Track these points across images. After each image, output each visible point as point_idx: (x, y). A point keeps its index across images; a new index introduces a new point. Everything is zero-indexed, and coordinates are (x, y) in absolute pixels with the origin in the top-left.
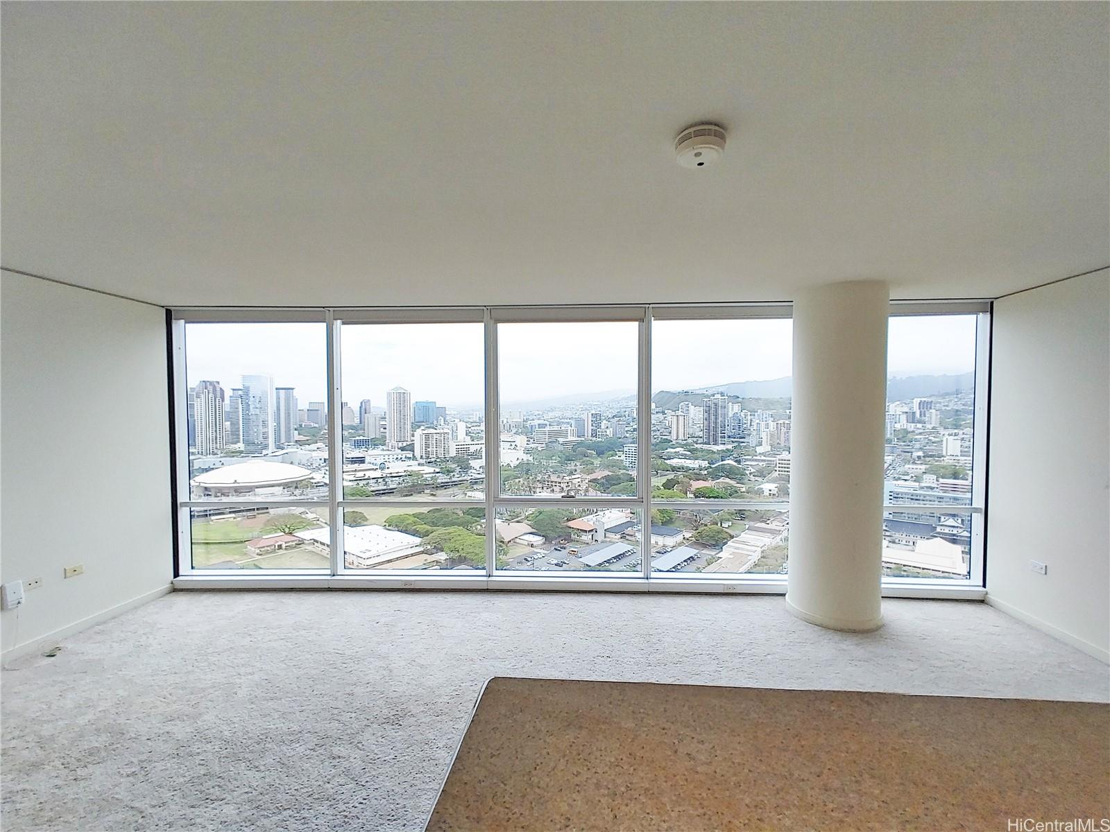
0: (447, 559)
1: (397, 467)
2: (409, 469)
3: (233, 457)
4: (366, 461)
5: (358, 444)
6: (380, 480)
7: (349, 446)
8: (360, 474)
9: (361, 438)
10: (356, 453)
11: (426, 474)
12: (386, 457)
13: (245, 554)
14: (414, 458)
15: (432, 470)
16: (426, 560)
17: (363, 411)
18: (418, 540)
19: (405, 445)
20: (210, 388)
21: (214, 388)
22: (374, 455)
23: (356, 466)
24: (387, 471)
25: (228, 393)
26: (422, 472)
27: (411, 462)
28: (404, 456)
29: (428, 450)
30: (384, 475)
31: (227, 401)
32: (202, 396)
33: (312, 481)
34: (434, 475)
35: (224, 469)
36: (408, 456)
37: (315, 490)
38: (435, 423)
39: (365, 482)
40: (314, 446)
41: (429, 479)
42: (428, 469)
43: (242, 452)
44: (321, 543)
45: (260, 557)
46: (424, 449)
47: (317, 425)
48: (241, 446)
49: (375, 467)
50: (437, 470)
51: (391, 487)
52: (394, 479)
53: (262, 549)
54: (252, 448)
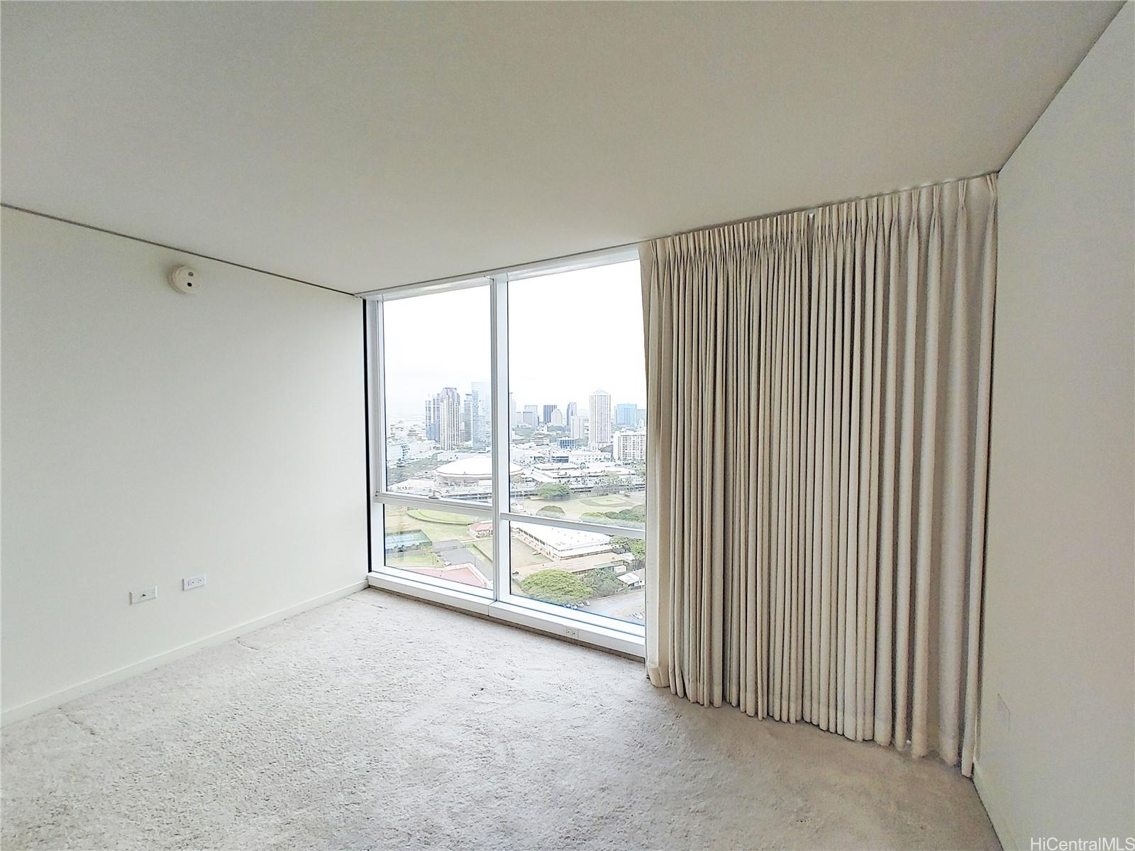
0: (633, 560)
1: (596, 468)
2: (606, 469)
3: (465, 452)
4: (569, 461)
5: (564, 444)
6: (579, 479)
7: (556, 446)
8: (562, 472)
9: (567, 438)
10: (562, 453)
11: (621, 475)
12: (587, 457)
13: (468, 535)
14: (612, 459)
15: (627, 471)
16: (613, 558)
17: (570, 414)
18: (608, 539)
19: (605, 446)
20: (450, 394)
21: (453, 393)
22: (575, 455)
23: (560, 465)
24: (586, 471)
25: (463, 398)
26: (618, 473)
27: (610, 463)
28: (603, 457)
29: (626, 451)
30: (583, 474)
31: (462, 403)
32: (445, 401)
33: (523, 476)
34: (628, 476)
35: (458, 461)
36: (606, 456)
37: (524, 485)
38: (636, 425)
39: (566, 480)
40: (527, 445)
41: (624, 480)
42: (625, 470)
43: (471, 448)
44: (525, 532)
45: (478, 539)
46: (622, 451)
47: (530, 426)
48: (470, 443)
49: (576, 467)
50: (633, 472)
51: (589, 486)
52: (592, 478)
53: (480, 533)
54: (478, 445)
